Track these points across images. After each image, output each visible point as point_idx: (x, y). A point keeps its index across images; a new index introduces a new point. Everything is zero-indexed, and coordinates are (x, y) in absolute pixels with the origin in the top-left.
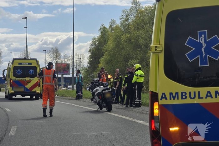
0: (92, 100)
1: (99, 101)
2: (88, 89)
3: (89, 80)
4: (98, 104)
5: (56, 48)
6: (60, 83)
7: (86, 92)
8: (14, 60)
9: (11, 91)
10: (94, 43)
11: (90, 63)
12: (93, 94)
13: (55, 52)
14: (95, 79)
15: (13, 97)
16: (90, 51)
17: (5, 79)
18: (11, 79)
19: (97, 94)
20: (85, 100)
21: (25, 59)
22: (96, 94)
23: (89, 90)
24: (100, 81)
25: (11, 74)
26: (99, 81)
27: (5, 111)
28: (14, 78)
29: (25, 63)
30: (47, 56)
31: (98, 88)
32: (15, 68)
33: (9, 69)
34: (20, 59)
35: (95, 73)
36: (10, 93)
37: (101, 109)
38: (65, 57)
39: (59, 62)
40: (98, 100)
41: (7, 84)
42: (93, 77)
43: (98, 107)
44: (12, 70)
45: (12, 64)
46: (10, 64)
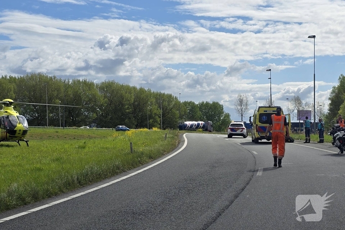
0: (333, 144)
1: (340, 145)
2: (329, 134)
3: (329, 126)
4: (339, 147)
5: (298, 97)
6: (302, 128)
7: (328, 137)
8: (260, 107)
9: (257, 135)
10: (333, 92)
11: (330, 110)
12: (334, 138)
13: (297, 100)
14: (336, 125)
15: (260, 141)
16: (330, 99)
17: (252, 125)
18: (257, 125)
19: (338, 139)
20: (326, 144)
21: (270, 107)
22: (337, 138)
23: (330, 135)
24: (341, 127)
25: (257, 121)
26: (340, 126)
27: (252, 154)
28: (259, 124)
29: (270, 111)
30: (289, 103)
31: (339, 133)
32: (261, 115)
33: (255, 116)
34: (265, 107)
35: (335, 119)
36: (256, 137)
37: (342, 152)
38: (307, 104)
39: (301, 109)
40: (339, 144)
41: (254, 130)
42: (334, 123)
43: (339, 150)
44: (258, 117)
45: (258, 111)
46: (256, 112)
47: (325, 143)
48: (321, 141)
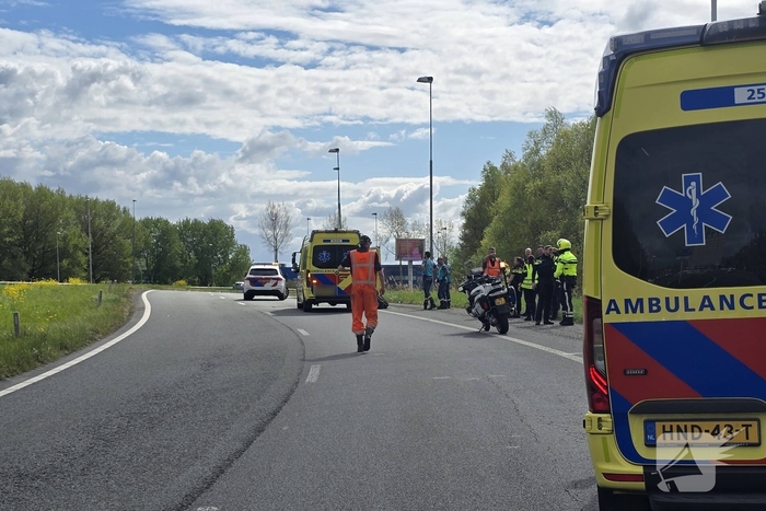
0: (469, 311)
1: (484, 313)
2: (461, 289)
3: (462, 272)
4: (481, 318)
5: (398, 210)
6: (406, 278)
7: (457, 295)
8: (314, 232)
9: (309, 295)
10: (471, 198)
11: (465, 238)
12: (471, 299)
13: (396, 216)
14: (475, 270)
15: (314, 306)
16: (463, 214)
17: (297, 271)
18: (308, 271)
19: (479, 299)
20: (455, 310)
21: (336, 231)
22: (476, 299)
23: (464, 291)
24: (485, 275)
25: (309, 261)
26: (482, 273)
27: (298, 335)
28: (314, 269)
29: (336, 241)
30: (379, 223)
31: (480, 287)
32: (317, 249)
33: (304, 251)
34: (327, 232)
35: (474, 258)
36: (307, 298)
37: (487, 329)
38: (416, 226)
39: (404, 235)
40: (481, 310)
41: (302, 281)
42: (471, 265)
43: (480, 324)
44: (310, 254)
45: (311, 241)
46: (307, 241)
47: (453, 310)
48: (445, 306)
